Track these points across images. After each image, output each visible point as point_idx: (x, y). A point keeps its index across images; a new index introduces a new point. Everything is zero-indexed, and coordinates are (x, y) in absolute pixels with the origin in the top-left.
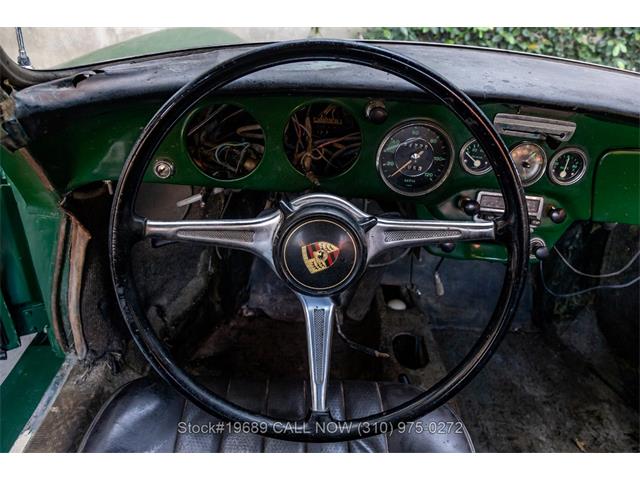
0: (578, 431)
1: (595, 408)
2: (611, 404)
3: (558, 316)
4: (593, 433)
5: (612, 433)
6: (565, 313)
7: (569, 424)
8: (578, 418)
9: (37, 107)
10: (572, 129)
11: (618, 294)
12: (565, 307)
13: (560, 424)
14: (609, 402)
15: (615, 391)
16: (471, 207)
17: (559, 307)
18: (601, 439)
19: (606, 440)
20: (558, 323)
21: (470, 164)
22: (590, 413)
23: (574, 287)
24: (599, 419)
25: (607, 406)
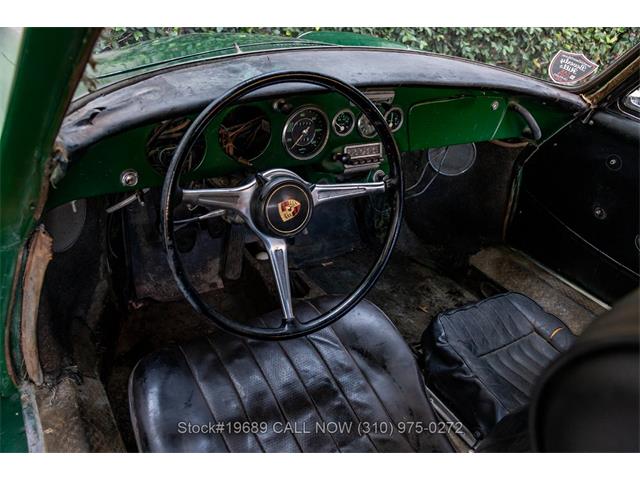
0: (419, 302)
1: (423, 284)
2: (432, 278)
3: (379, 230)
4: (428, 299)
5: (439, 295)
6: (383, 227)
7: (412, 300)
8: (416, 294)
9: (76, 146)
10: (393, 95)
11: (417, 200)
12: (382, 222)
13: (407, 302)
14: (430, 277)
15: (431, 269)
16: (344, 158)
17: (378, 223)
18: (434, 301)
19: (437, 301)
20: (380, 234)
21: (338, 129)
22: (422, 288)
23: (385, 205)
24: (428, 290)
25: (430, 280)
